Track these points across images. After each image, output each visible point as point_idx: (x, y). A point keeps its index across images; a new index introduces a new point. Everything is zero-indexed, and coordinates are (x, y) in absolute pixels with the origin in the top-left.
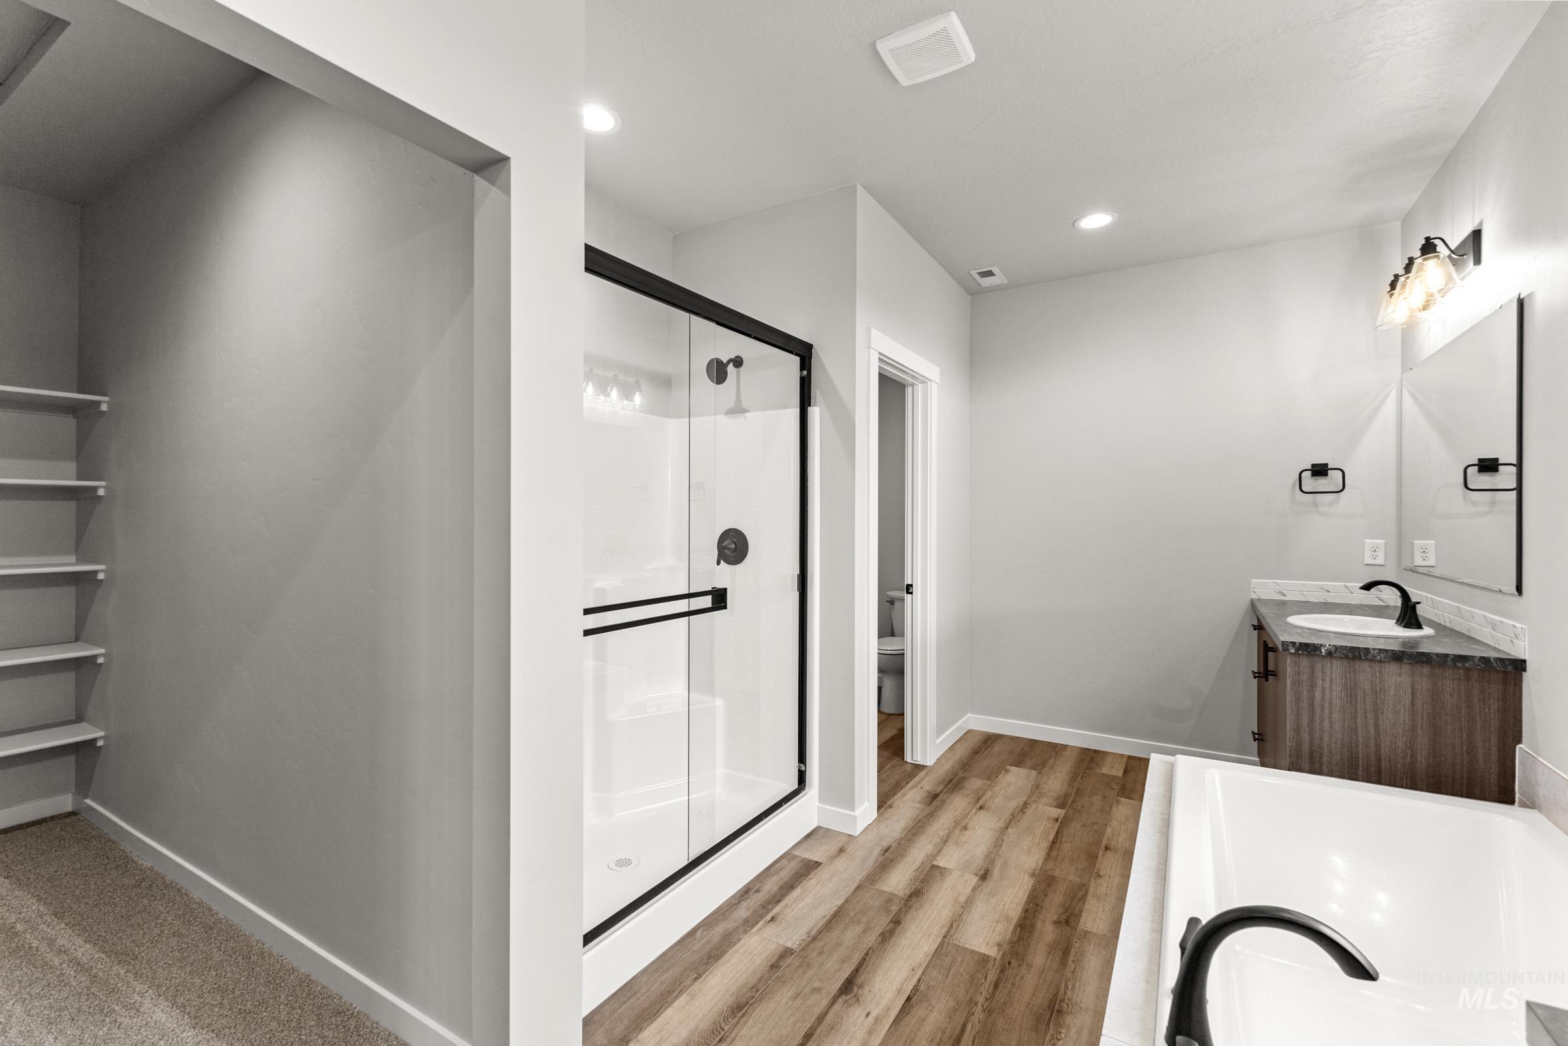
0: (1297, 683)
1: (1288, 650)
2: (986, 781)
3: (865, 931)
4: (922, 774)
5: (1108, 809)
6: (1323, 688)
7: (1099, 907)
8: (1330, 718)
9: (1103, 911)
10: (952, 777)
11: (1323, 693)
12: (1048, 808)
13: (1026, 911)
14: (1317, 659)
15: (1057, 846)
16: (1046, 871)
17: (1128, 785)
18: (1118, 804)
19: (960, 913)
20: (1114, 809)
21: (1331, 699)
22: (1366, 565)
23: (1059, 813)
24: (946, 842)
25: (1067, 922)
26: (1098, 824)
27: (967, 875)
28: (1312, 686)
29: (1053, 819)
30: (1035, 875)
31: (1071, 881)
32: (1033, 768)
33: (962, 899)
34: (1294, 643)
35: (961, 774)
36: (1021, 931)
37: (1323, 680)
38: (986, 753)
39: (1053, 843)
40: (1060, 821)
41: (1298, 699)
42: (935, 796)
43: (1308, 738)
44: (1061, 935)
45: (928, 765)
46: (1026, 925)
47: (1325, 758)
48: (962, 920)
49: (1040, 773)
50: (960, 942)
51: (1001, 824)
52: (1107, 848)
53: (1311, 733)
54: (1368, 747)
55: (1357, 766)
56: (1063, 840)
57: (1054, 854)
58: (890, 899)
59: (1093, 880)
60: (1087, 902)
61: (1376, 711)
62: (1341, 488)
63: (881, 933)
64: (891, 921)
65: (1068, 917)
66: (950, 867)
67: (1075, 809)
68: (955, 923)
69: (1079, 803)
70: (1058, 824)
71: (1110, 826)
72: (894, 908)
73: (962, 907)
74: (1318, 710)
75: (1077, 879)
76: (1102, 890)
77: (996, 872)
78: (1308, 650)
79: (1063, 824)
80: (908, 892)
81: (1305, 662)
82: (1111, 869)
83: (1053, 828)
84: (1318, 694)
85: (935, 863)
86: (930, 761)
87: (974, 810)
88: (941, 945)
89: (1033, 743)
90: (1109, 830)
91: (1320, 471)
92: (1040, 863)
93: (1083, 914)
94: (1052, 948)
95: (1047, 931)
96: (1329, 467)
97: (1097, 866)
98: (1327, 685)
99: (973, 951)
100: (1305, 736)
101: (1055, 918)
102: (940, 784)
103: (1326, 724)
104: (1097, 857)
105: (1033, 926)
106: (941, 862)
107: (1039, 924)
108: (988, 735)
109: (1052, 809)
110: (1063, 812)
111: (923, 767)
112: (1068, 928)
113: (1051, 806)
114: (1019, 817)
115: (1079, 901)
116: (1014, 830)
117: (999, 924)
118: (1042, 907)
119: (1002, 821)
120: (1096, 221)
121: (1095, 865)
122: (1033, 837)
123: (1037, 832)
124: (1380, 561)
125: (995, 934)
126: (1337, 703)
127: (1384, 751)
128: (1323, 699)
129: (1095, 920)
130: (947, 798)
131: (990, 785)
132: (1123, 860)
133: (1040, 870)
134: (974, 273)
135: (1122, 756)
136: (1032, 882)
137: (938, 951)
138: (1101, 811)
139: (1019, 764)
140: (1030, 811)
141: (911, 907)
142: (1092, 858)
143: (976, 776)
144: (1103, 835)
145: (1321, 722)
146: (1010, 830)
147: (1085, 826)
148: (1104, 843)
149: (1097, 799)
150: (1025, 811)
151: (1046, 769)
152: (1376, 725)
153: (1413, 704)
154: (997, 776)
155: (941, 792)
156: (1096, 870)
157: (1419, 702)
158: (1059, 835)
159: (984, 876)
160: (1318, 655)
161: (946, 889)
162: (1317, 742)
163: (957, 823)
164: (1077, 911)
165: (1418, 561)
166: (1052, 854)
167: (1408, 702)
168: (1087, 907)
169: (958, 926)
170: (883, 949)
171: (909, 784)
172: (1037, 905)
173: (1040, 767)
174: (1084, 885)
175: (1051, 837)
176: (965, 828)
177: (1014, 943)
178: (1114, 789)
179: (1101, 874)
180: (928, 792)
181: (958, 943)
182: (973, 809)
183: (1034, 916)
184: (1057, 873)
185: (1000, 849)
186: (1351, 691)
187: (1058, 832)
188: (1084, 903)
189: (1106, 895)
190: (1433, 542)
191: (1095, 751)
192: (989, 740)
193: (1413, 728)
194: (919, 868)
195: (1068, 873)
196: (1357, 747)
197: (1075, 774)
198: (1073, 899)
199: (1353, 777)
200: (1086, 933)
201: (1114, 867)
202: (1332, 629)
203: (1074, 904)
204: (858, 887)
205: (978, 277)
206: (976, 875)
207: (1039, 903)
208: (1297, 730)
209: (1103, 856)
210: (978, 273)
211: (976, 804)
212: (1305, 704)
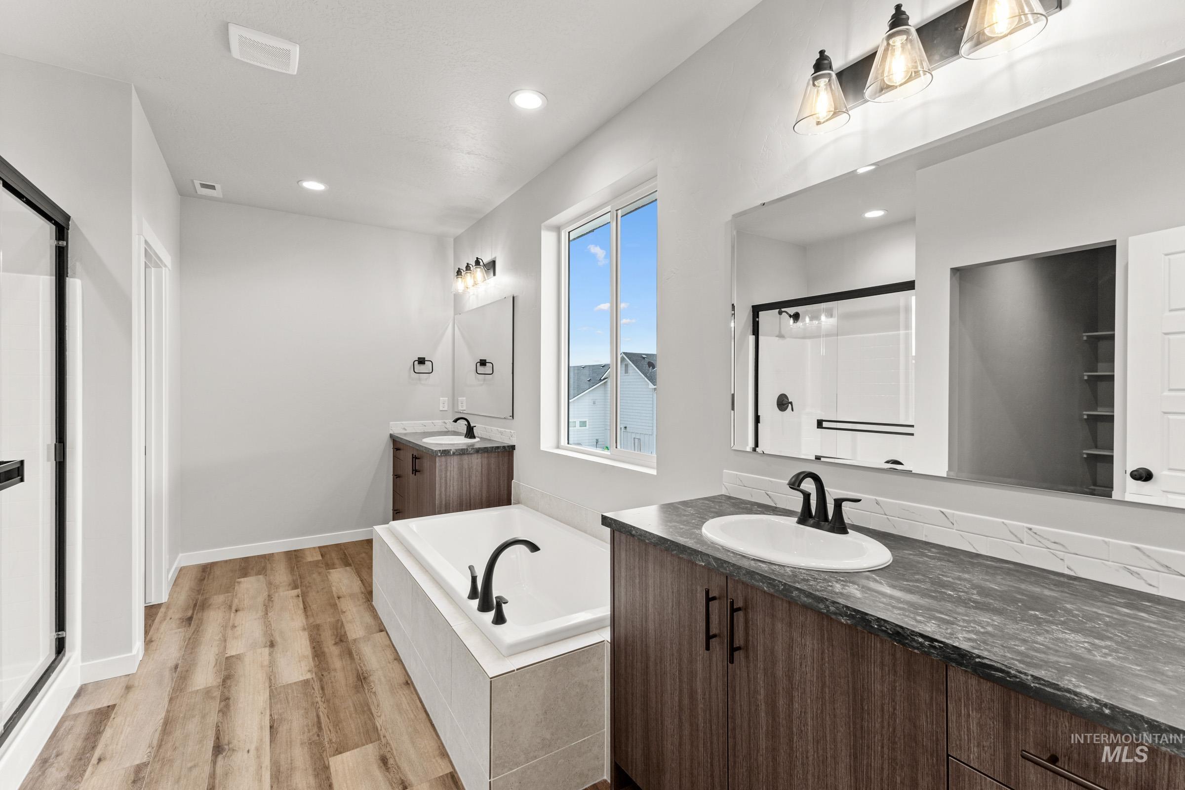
0: (441, 470)
1: (437, 454)
2: (227, 594)
3: (204, 717)
4: (163, 610)
5: (326, 578)
6: (451, 471)
7: (353, 626)
8: (453, 485)
9: (357, 626)
10: (194, 602)
11: (450, 473)
12: (287, 592)
13: (314, 648)
14: (448, 457)
15: (308, 608)
16: (311, 624)
17: (329, 562)
18: (330, 574)
19: (271, 670)
20: (329, 577)
21: (453, 476)
22: (441, 411)
23: (298, 591)
24: (225, 641)
25: (341, 641)
26: (325, 588)
27: (259, 651)
28: (446, 471)
29: (295, 596)
30: (306, 629)
31: (329, 622)
32: (259, 573)
33: (266, 663)
34: (440, 450)
35: (200, 598)
36: (318, 659)
37: (451, 467)
38: (211, 577)
39: (305, 608)
40: (300, 596)
41: (441, 479)
42: (190, 619)
43: (444, 497)
44: (342, 648)
45: (163, 602)
46: (318, 653)
47: (451, 505)
48: (275, 672)
49: (266, 575)
50: (283, 683)
51: (260, 613)
52: (339, 598)
53: (446, 495)
54: (467, 495)
55: (463, 504)
56: (310, 604)
57: (309, 613)
58: (208, 692)
59: (342, 616)
60: (345, 626)
61: (470, 477)
62: (431, 371)
63: (219, 711)
64: (221, 701)
65: (340, 638)
66: (242, 652)
67: (306, 586)
68: (271, 678)
69: (306, 582)
70: (301, 598)
71: (333, 586)
72: (217, 694)
73: (270, 667)
74: (448, 482)
75: (332, 619)
76: (350, 617)
77: (278, 639)
78: (446, 453)
79: (304, 596)
80: (220, 680)
81: (443, 459)
82: (348, 606)
83: (299, 601)
84: (448, 474)
85: (227, 655)
86: (164, 599)
87: (232, 615)
88: (271, 691)
89: (246, 560)
90: (334, 589)
91: (421, 361)
92: (304, 621)
93: (347, 633)
94: (341, 656)
95: (332, 650)
96: (426, 359)
97: (339, 608)
98: (452, 469)
99: (295, 683)
100: (443, 496)
101: (333, 642)
102: (187, 609)
103: (452, 488)
104: (336, 604)
105: (323, 653)
106: (231, 652)
107: (326, 650)
108: (203, 566)
109: (290, 592)
110: (299, 590)
111: (159, 606)
112: (344, 643)
113: (288, 590)
114: (271, 605)
115: (341, 629)
116: (273, 613)
117: (301, 662)
118: (322, 642)
119: (260, 612)
120: (313, 186)
121: (338, 609)
122: (289, 611)
123: (290, 607)
124: (446, 409)
125: (303, 668)
126: (456, 476)
127: (472, 495)
128: (450, 476)
129: (355, 632)
130: (202, 616)
131: (233, 596)
132: (351, 599)
133: (307, 625)
134: (197, 183)
135: (314, 548)
136: (306, 633)
137: (271, 694)
138: (323, 581)
139: (245, 575)
140: (276, 598)
141: (230, 686)
142: (334, 606)
143: (215, 594)
144: (332, 592)
145: (450, 488)
146: (270, 614)
147: (318, 592)
148: (335, 596)
149: (315, 576)
150: (273, 599)
151: (268, 572)
152: (470, 484)
153: (482, 471)
154: (234, 588)
155: (193, 614)
156: (340, 610)
157: (483, 470)
158: (306, 603)
159: (272, 645)
160: (449, 455)
161: (250, 664)
162: (447, 498)
163: (225, 627)
164: (343, 633)
165: (460, 408)
166: (308, 614)
167: (480, 470)
168: (347, 629)
169: (275, 677)
170: (228, 718)
171: (156, 621)
172: (318, 642)
173: (262, 571)
174: (338, 620)
175: (301, 606)
176: (234, 627)
177: (318, 665)
178: (322, 567)
179: (344, 611)
180: (180, 619)
181: (282, 685)
182: (230, 615)
183: (321, 648)
184: (318, 622)
185: (271, 626)
186: (461, 469)
187: (303, 602)
188: (344, 627)
189: (353, 619)
190: (465, 398)
191: (295, 551)
192: (206, 571)
193: (482, 482)
194: (216, 664)
195: (326, 619)
196: (463, 496)
197: (291, 568)
198: (337, 629)
199: (461, 510)
200: (355, 640)
201: (349, 605)
202: (444, 443)
203: (339, 631)
204: (171, 700)
205: (198, 187)
206: (265, 647)
207: (318, 640)
208: (440, 494)
209: (339, 602)
210: (201, 184)
211: (231, 611)
212: (443, 481)
